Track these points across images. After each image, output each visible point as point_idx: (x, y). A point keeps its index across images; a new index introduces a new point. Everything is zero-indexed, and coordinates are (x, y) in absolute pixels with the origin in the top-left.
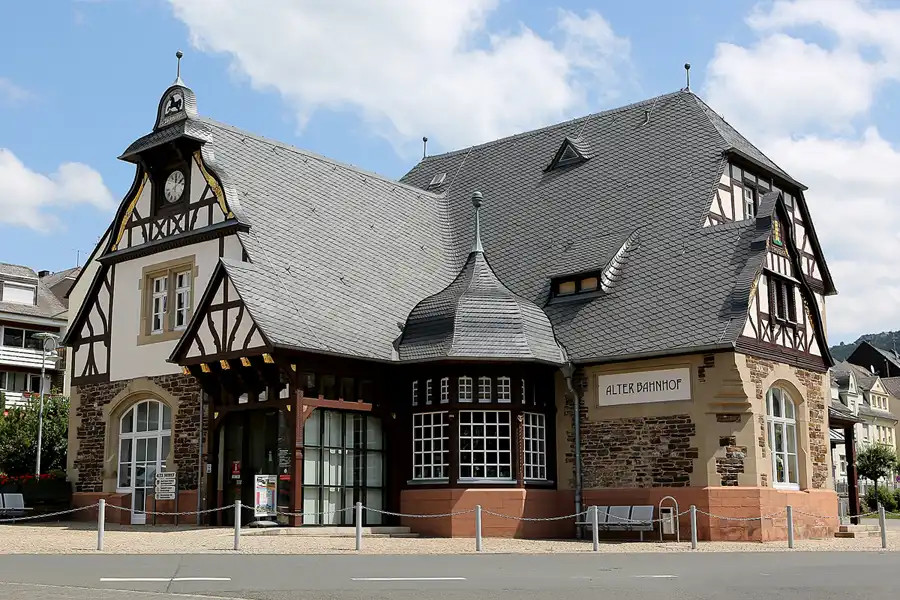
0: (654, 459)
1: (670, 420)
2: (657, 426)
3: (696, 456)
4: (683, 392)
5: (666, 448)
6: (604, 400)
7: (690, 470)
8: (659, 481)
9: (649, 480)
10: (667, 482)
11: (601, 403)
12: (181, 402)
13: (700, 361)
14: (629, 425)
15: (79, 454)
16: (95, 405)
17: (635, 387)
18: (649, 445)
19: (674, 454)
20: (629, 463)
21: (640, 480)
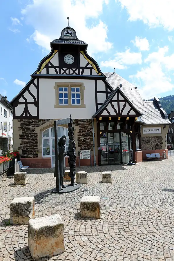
0: (155, 144)
1: (158, 137)
2: (155, 138)
3: (163, 144)
4: (160, 132)
5: (157, 142)
6: (144, 132)
7: (162, 146)
8: (156, 149)
9: (154, 148)
10: (158, 149)
11: (143, 133)
12: (80, 128)
13: (163, 126)
14: (150, 138)
15: (21, 144)
16: (30, 127)
17: (150, 131)
18: (154, 142)
19: (159, 143)
20: (150, 145)
21: (153, 148)
